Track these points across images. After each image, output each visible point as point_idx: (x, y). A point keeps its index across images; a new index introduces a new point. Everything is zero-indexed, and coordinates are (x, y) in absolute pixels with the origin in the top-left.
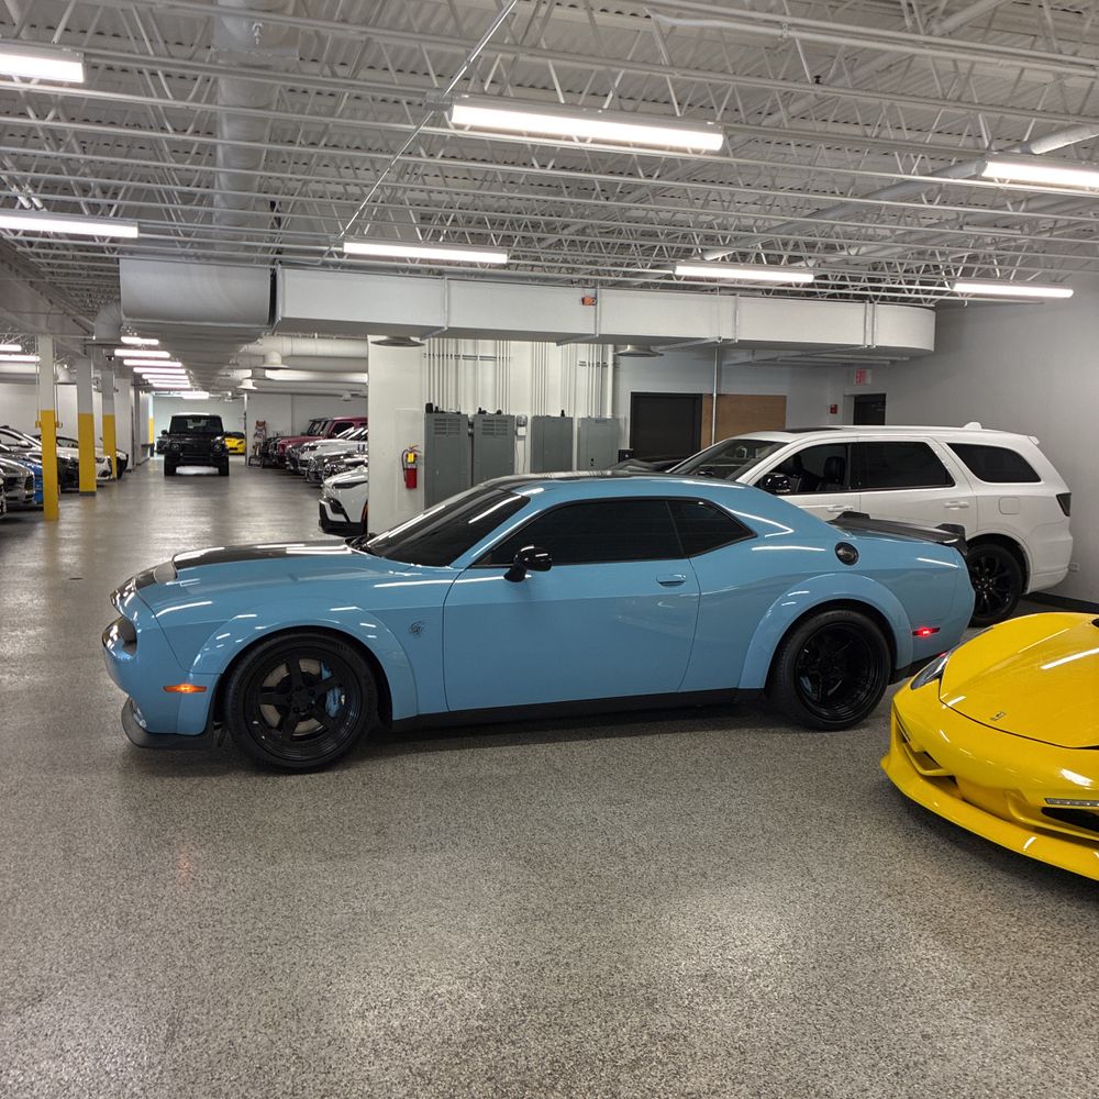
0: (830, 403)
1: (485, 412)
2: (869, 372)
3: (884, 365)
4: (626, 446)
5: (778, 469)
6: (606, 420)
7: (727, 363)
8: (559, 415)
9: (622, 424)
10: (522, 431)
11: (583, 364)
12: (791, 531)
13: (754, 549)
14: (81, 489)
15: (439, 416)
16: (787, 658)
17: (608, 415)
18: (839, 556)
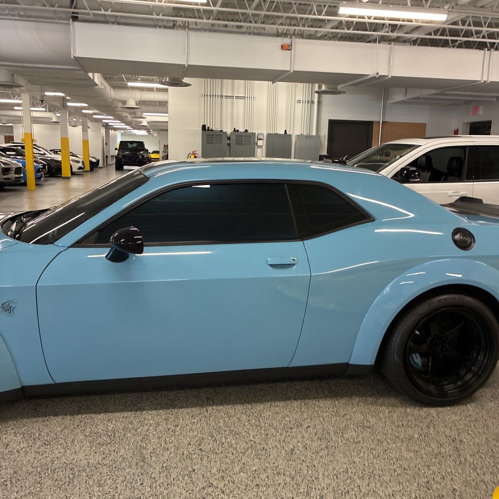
0: (454, 128)
1: (238, 131)
2: (481, 107)
3: (492, 102)
4: (325, 153)
5: (413, 164)
6: (312, 137)
7: (391, 101)
8: (283, 133)
9: (323, 139)
10: (260, 143)
11: (299, 102)
12: (412, 215)
13: (376, 231)
14: (63, 176)
15: (210, 133)
16: (397, 338)
17: (314, 133)
18: (455, 242)
